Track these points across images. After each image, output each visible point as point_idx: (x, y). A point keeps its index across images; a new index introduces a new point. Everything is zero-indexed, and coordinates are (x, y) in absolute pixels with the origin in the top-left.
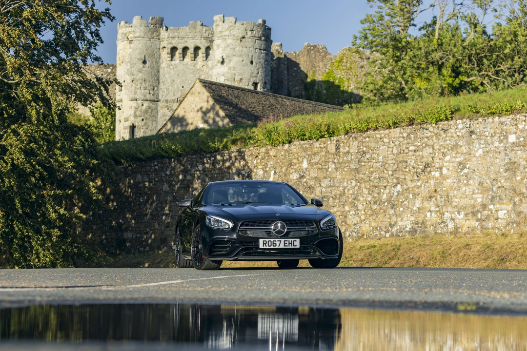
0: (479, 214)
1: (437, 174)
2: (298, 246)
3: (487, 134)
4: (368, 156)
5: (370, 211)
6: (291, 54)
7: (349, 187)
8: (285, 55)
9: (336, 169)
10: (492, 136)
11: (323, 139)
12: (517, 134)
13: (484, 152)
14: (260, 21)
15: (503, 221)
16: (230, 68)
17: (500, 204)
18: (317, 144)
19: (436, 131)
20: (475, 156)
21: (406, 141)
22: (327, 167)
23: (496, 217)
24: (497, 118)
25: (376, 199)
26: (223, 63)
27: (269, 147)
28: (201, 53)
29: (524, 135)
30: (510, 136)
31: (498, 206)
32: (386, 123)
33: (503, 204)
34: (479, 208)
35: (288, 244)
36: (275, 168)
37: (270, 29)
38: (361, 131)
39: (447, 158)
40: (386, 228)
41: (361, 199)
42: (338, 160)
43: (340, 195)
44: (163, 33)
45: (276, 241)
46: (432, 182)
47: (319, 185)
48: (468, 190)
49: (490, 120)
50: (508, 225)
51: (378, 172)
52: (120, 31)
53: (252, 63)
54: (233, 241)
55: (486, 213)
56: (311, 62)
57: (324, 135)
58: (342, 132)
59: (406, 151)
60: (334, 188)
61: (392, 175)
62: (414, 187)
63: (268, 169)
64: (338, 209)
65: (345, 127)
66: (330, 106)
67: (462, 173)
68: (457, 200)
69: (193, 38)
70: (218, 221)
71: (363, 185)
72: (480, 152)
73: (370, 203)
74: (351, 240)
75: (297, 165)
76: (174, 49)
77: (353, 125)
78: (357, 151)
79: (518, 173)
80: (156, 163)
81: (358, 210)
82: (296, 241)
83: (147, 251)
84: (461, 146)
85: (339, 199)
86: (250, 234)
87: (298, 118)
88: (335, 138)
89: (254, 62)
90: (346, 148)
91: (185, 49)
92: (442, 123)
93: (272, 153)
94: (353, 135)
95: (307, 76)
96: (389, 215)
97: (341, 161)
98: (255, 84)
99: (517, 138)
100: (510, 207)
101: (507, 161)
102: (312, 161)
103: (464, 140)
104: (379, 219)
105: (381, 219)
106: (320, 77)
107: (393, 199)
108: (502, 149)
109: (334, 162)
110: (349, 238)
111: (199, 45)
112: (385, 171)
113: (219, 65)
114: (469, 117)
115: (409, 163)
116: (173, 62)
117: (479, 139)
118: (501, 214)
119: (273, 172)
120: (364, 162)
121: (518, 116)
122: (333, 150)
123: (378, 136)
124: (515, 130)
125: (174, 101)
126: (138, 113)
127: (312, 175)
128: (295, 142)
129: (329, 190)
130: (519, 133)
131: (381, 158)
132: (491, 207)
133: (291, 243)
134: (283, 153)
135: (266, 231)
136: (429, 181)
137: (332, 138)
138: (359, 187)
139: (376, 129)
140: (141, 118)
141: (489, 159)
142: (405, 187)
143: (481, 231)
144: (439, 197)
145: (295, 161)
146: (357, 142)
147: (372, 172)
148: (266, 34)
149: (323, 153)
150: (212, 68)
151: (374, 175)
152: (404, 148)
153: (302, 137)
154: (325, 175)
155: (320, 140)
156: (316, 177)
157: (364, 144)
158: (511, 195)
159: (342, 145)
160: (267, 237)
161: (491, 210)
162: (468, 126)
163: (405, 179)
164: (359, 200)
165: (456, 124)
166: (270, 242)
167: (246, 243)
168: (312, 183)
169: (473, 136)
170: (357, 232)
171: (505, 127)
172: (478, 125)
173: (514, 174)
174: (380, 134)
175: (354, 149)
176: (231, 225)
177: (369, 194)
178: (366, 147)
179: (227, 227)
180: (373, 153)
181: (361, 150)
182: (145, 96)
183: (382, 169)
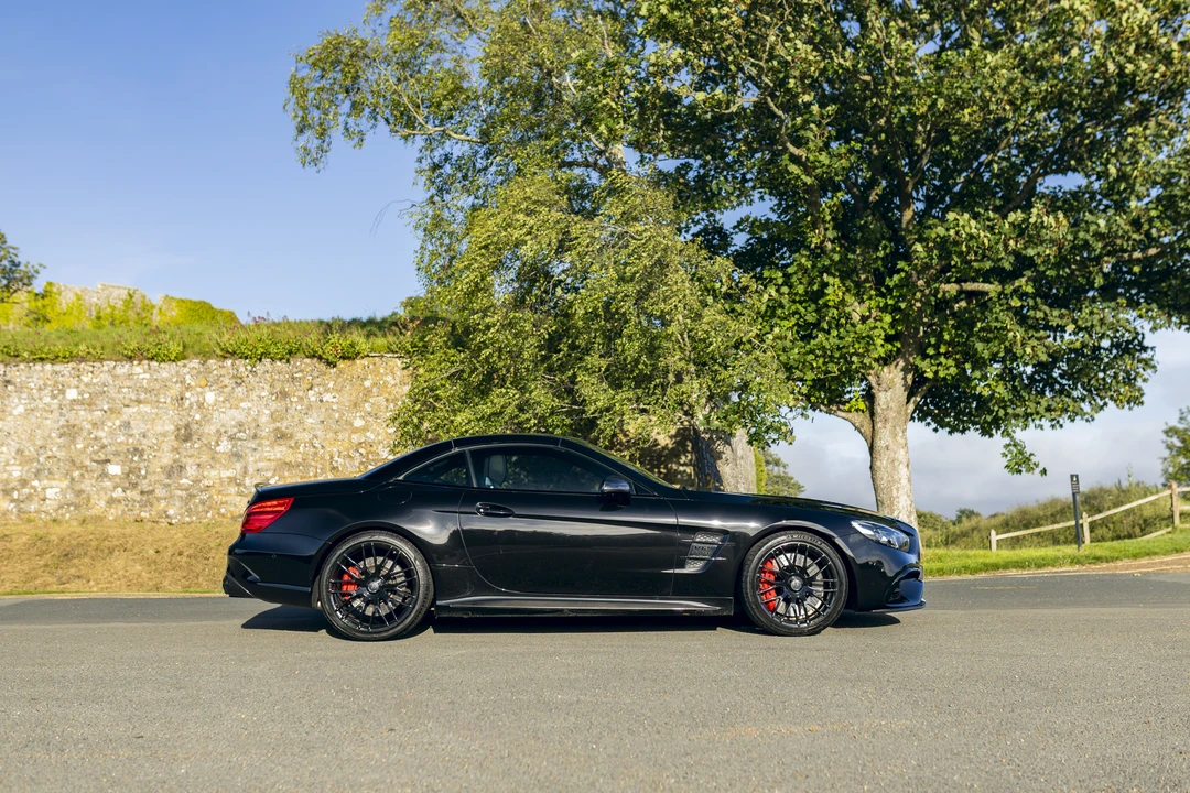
0: (16, 493)
3: (33, 387)
10: (40, 389)
12: (80, 389)
13: (26, 410)
15: (53, 503)
17: (49, 479)
20: (11, 414)
23: (42, 496)
24: (49, 365)
29: (91, 391)
30: (68, 390)
31: (46, 482)
33: (54, 479)
34: (15, 484)
49: (38, 366)
55: (26, 491)
72: (21, 409)
79: (79, 440)
99: (79, 394)
100: (65, 484)
101: (63, 422)
108: (56, 407)
114: (2, 362)
117: (19, 390)
118: (50, 493)
121: (82, 365)
124: (76, 383)
130: (82, 387)
132: (35, 483)
141: (34, 420)
143: (18, 516)
158: (67, 468)
161: (35, 488)
169: (9, 388)
171: (61, 379)
172: (18, 373)
173: (73, 441)
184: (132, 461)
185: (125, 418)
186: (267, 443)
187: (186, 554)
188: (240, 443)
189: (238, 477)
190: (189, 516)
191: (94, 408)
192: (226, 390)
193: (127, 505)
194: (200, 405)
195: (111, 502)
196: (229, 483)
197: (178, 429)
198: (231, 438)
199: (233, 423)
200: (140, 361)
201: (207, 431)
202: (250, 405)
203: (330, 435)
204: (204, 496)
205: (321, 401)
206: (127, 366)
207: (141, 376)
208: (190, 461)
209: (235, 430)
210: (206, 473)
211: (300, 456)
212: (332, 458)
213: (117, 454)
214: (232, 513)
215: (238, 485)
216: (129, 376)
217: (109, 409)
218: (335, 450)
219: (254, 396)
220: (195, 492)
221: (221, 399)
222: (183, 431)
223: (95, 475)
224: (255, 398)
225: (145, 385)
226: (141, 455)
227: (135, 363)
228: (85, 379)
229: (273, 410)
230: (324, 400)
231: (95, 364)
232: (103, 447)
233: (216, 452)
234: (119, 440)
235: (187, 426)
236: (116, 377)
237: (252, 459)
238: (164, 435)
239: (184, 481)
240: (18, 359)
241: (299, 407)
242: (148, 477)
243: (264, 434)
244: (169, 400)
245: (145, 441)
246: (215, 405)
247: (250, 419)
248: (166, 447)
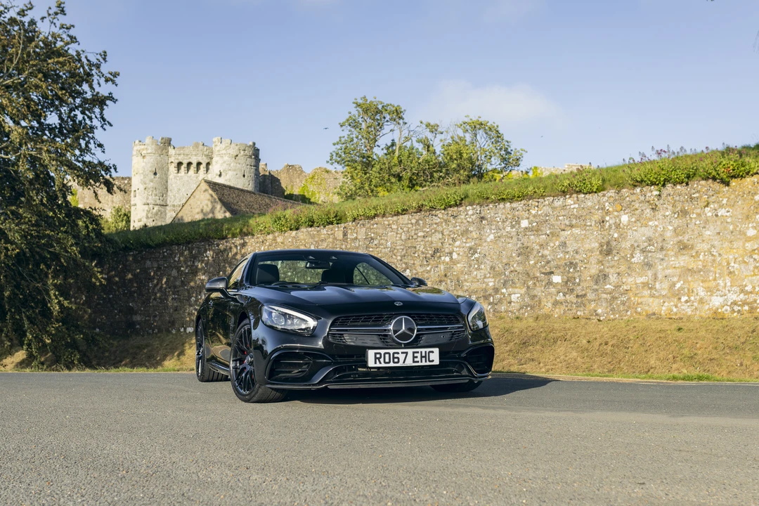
0: (492, 298)
1: (447, 259)
2: (437, 362)
3: (499, 220)
4: (376, 242)
6: (274, 172)
8: (269, 173)
10: (503, 222)
11: (331, 226)
12: (530, 220)
13: (495, 237)
14: (251, 143)
15: (516, 305)
17: (513, 287)
18: (324, 231)
19: (445, 217)
20: (486, 241)
21: (414, 228)
23: (508, 300)
24: (509, 204)
26: (220, 175)
27: (277, 234)
28: (203, 167)
29: (537, 220)
30: (522, 221)
31: (511, 290)
32: (395, 211)
33: (516, 287)
34: (490, 291)
35: (419, 359)
37: (258, 150)
38: (369, 218)
39: (458, 243)
42: (346, 246)
44: (171, 151)
45: (398, 353)
46: (442, 267)
48: (479, 275)
49: (501, 205)
50: (522, 308)
51: (386, 257)
52: (135, 148)
53: (244, 176)
54: (315, 354)
55: (498, 296)
56: (290, 178)
57: (332, 222)
58: (350, 219)
59: (415, 237)
61: (401, 260)
62: (424, 271)
65: (353, 215)
67: (473, 258)
68: (468, 284)
69: (196, 155)
70: (285, 315)
72: (492, 237)
76: (180, 164)
77: (361, 213)
78: (364, 237)
79: (531, 257)
80: (165, 250)
82: (433, 352)
84: (471, 232)
86: (349, 340)
88: (343, 225)
89: (246, 176)
90: (354, 234)
91: (189, 164)
92: (452, 209)
93: (279, 239)
94: (361, 222)
95: (285, 190)
99: (530, 223)
100: (523, 291)
101: (519, 245)
102: (319, 247)
103: (474, 225)
106: (296, 192)
108: (515, 234)
109: (341, 248)
111: (201, 161)
112: (394, 257)
113: (217, 177)
114: (478, 204)
115: (418, 248)
116: (179, 174)
117: (490, 224)
118: (514, 297)
120: (372, 248)
121: (531, 201)
122: (341, 237)
123: (386, 223)
124: (527, 215)
126: (150, 215)
128: (302, 229)
130: (531, 218)
131: (389, 244)
132: (504, 291)
133: (425, 357)
134: (290, 240)
135: (379, 335)
136: (439, 266)
137: (339, 225)
139: (384, 215)
140: (152, 219)
141: (500, 244)
142: (414, 272)
143: (494, 315)
144: (449, 281)
145: (302, 247)
146: (364, 229)
148: (256, 154)
149: (331, 240)
152: (413, 234)
153: (311, 223)
155: (327, 226)
157: (372, 230)
158: (524, 278)
159: (349, 231)
160: (381, 345)
161: (504, 294)
162: (478, 212)
163: (414, 264)
165: (466, 210)
166: (387, 356)
167: (340, 356)
169: (484, 222)
171: (517, 213)
172: (489, 211)
173: (527, 258)
174: (388, 221)
175: (361, 236)
176: (312, 323)
177: (376, 279)
178: (374, 233)
179: (303, 326)
180: (381, 239)
181: (369, 236)
182: (156, 201)
183: (390, 254)
184: (569, 272)
185: (562, 239)
186: (673, 253)
187: (610, 344)
188: (650, 255)
189: (650, 282)
190: (613, 314)
191: (540, 233)
192: (637, 212)
193: (567, 306)
194: (618, 226)
195: (556, 303)
196: (643, 287)
197: (602, 246)
198: (643, 251)
199: (644, 238)
200: (571, 194)
201: (623, 246)
202: (656, 223)
203: (726, 244)
204: (624, 298)
205: (717, 215)
206: (562, 199)
207: (572, 207)
208: (612, 271)
209: (646, 244)
210: (624, 280)
211: (700, 263)
212: (728, 264)
213: (558, 267)
214: (646, 311)
215: (651, 288)
216: (564, 207)
217: (551, 233)
218: (731, 257)
219: (659, 215)
220: (617, 295)
221: (633, 220)
222: (605, 247)
223: (544, 283)
224: (660, 217)
225: (575, 213)
226: (575, 268)
227: (568, 196)
228: (533, 212)
229: (676, 226)
230: (719, 214)
231: (539, 200)
232: (548, 262)
233: (631, 263)
234: (559, 257)
235: (608, 243)
236: (554, 209)
237: (660, 267)
238: (591, 251)
239: (608, 286)
240: (488, 201)
241: (698, 222)
242: (581, 284)
243: (669, 246)
244: (593, 223)
245: (577, 257)
246: (629, 225)
247: (657, 235)
248: (593, 260)
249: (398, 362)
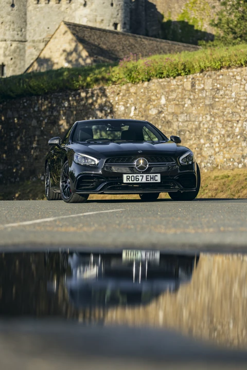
2: (159, 181)
4: (221, 93)
5: (223, 144)
7: (204, 122)
9: (192, 105)
11: (180, 77)
16: (91, 10)
18: (174, 82)
22: (183, 103)
25: (230, 132)
26: (85, 5)
27: (130, 85)
32: (239, 62)
35: (149, 179)
36: (135, 104)
38: (215, 69)
40: (238, 159)
41: (216, 132)
42: (194, 96)
43: (196, 129)
45: (138, 176)
47: (176, 120)
51: (231, 107)
53: (112, 5)
54: (98, 177)
56: (167, 3)
57: (181, 73)
58: (198, 71)
60: (190, 122)
61: (244, 110)
63: (128, 105)
64: (195, 142)
65: (200, 66)
66: (185, 45)
70: (85, 157)
71: (217, 120)
73: (224, 136)
74: (206, 171)
75: (156, 102)
77: (208, 64)
78: (211, 88)
80: (25, 101)
81: (213, 143)
82: (157, 176)
83: (18, 182)
85: (195, 132)
86: (115, 169)
87: (156, 57)
88: (191, 76)
89: (114, 5)
90: (201, 85)
93: (133, 90)
94: (208, 73)
95: (162, 17)
96: (242, 147)
97: (196, 97)
98: (115, 25)
102: (170, 98)
104: (232, 151)
105: (234, 151)
106: (175, 18)
107: (245, 132)
109: (189, 99)
110: (204, 169)
112: (238, 107)
113: (82, 7)
116: (39, 5)
119: (133, 108)
120: (218, 98)
122: (189, 87)
123: (231, 74)
125: (40, 41)
126: (7, 53)
127: (170, 110)
128: (154, 80)
129: (186, 124)
131: (233, 94)
133: (153, 178)
134: (142, 90)
135: (130, 167)
137: (188, 76)
138: (214, 122)
139: (229, 67)
140: (10, 58)
145: (154, 98)
146: (211, 80)
147: (226, 108)
149: (180, 90)
150: (76, 10)
151: (227, 110)
153: (160, 75)
154: (182, 110)
155: (177, 78)
156: (173, 113)
157: (218, 82)
159: (197, 82)
160: (130, 172)
164: (213, 134)
166: (133, 177)
167: (111, 178)
168: (170, 118)
170: (212, 163)
174: (233, 72)
175: (208, 87)
176: (97, 161)
177: (223, 128)
178: (219, 84)
179: (93, 163)
180: (227, 90)
181: (215, 87)
182: (14, 37)
183: (235, 104)
249: (138, 180)
